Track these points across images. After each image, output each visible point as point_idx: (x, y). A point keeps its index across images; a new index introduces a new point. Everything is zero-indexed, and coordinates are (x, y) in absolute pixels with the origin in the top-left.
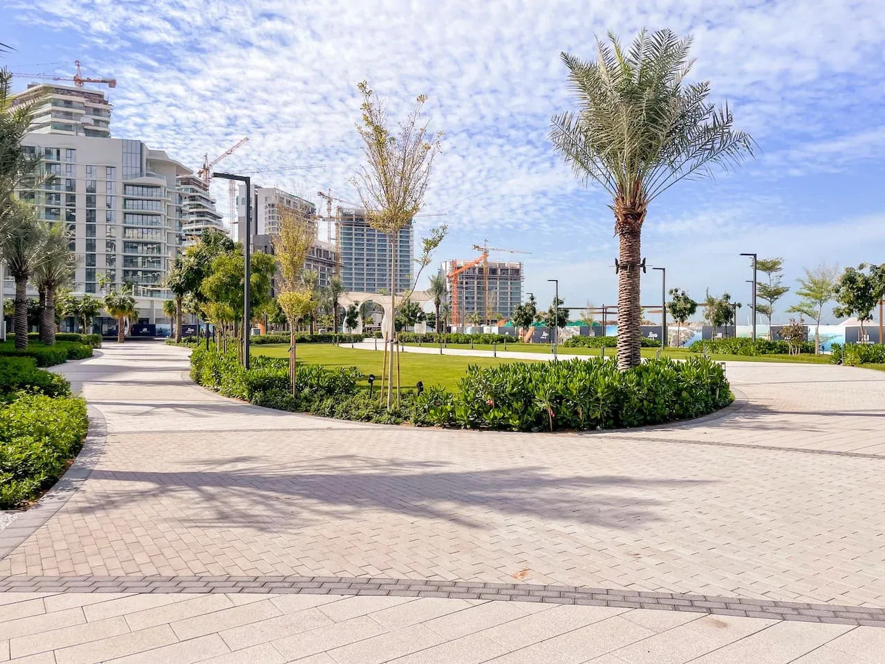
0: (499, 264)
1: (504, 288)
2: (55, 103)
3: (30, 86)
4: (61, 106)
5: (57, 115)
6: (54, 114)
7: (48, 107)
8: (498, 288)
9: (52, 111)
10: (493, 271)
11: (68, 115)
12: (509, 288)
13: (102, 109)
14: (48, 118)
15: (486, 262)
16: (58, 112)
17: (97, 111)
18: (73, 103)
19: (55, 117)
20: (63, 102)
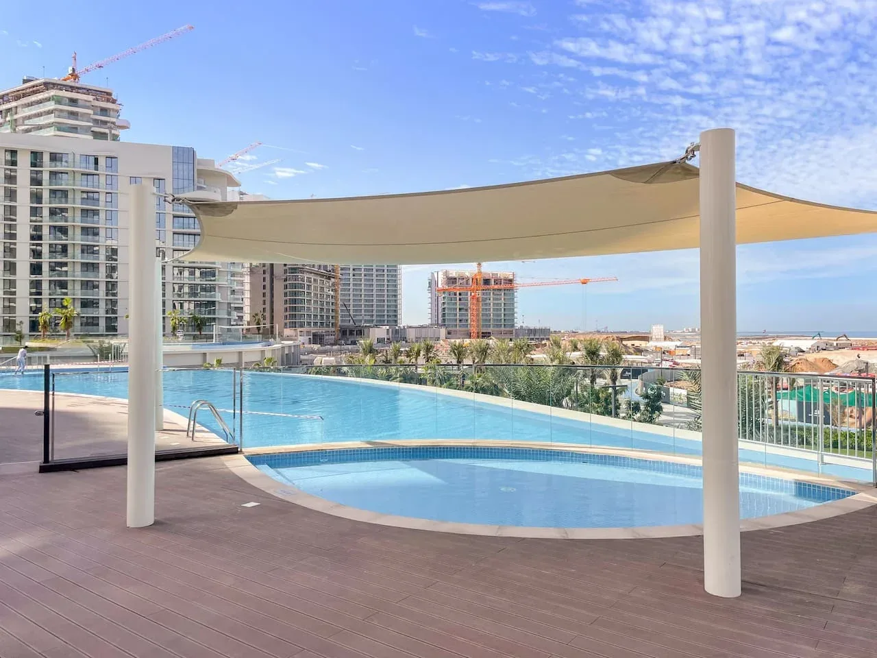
0: (493, 274)
1: (497, 299)
2: (59, 101)
3: (25, 81)
4: (65, 105)
5: (61, 114)
6: (57, 113)
7: (51, 106)
8: (492, 299)
9: (56, 110)
10: (487, 282)
11: (73, 115)
12: (503, 299)
13: (110, 109)
14: (51, 119)
15: (480, 273)
16: (61, 111)
17: (104, 111)
18: (79, 101)
19: (59, 117)
20: (67, 100)
